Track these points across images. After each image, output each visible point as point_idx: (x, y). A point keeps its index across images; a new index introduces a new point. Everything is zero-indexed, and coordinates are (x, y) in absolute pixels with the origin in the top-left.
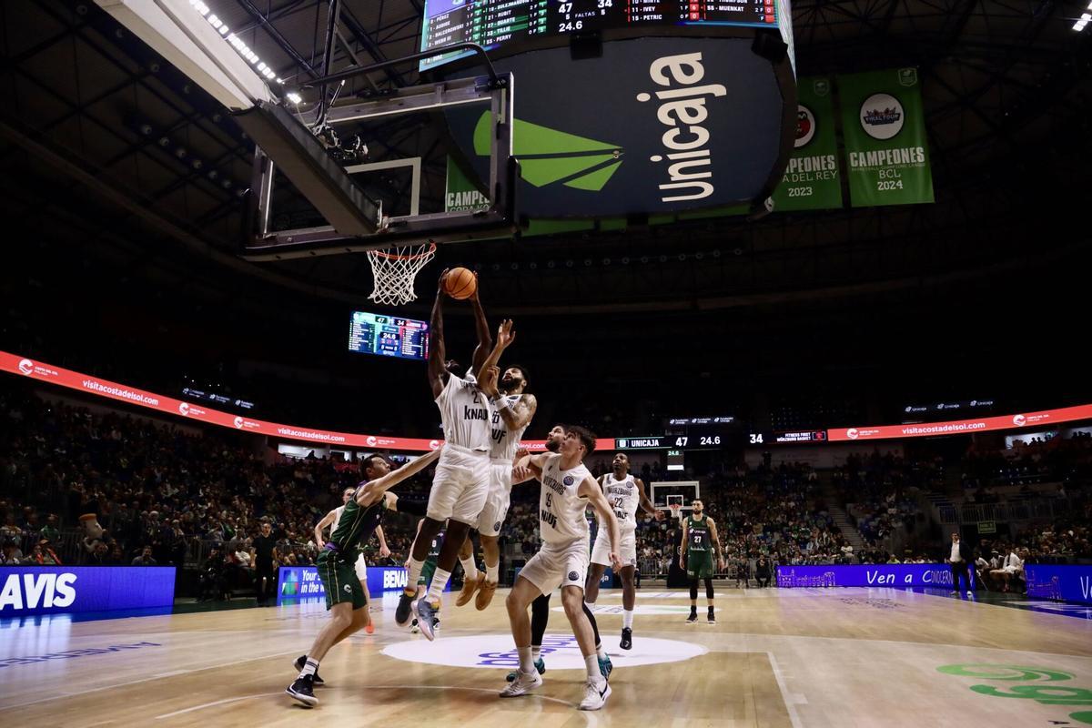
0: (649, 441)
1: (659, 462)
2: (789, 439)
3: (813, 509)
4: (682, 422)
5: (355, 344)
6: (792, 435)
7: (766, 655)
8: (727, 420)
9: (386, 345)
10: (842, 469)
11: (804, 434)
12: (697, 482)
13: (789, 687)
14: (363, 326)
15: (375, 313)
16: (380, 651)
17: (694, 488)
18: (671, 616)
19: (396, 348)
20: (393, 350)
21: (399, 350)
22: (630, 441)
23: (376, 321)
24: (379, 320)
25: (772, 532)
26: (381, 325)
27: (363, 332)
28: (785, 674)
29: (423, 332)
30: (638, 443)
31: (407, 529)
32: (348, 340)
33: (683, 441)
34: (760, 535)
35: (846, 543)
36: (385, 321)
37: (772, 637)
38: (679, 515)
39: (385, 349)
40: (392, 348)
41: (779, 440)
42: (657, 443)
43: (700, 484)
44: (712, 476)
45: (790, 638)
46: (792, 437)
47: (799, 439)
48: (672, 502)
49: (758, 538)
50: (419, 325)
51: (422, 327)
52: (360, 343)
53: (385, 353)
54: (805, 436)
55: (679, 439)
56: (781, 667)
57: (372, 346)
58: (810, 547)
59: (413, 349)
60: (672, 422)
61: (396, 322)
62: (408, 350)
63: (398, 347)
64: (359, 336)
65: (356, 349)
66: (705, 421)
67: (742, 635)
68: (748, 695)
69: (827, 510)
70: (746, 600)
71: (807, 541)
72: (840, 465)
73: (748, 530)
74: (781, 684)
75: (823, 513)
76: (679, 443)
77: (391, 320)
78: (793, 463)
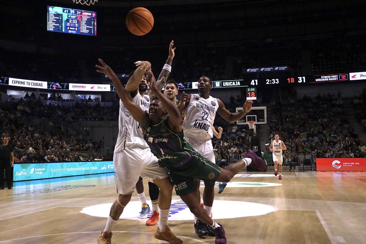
0: (234, 82)
1: (240, 96)
2: (323, 80)
3: (339, 123)
4: (255, 70)
5: (51, 27)
6: (326, 77)
7: (315, 212)
8: (283, 68)
9: (70, 27)
10: (359, 98)
11: (334, 76)
12: (265, 107)
13: (332, 232)
14: (55, 15)
15: (62, 7)
16: (80, 212)
17: (263, 111)
18: (251, 188)
19: (76, 28)
20: (75, 30)
21: (79, 30)
22: (222, 82)
23: (63, 12)
24: (65, 11)
25: (313, 137)
26: (67, 14)
27: (55, 19)
28: (328, 224)
29: (93, 18)
30: (227, 84)
31: (88, 139)
32: (47, 24)
33: (255, 82)
34: (304, 139)
35: (361, 144)
36: (69, 12)
37: (316, 201)
38: (254, 127)
39: (70, 29)
40: (74, 29)
41: (317, 80)
42: (239, 83)
43: (267, 108)
44: (274, 103)
45: (329, 202)
46: (325, 78)
47: (330, 79)
48: (250, 119)
49: (303, 141)
50: (90, 14)
51: (92, 15)
52: (54, 26)
53: (70, 32)
54: (334, 78)
55: (253, 81)
56: (325, 220)
57: (62, 27)
58: (337, 146)
59: (87, 29)
60: (248, 70)
61: (76, 13)
62: (84, 30)
63: (78, 28)
64: (53, 22)
65: (52, 30)
66: (269, 69)
67: (298, 200)
68: (307, 237)
69: (348, 123)
70: (297, 179)
71: (335, 143)
72: (358, 95)
73: (297, 136)
74: (327, 230)
75: (346, 126)
76: (253, 83)
77: (72, 11)
78: (326, 95)
